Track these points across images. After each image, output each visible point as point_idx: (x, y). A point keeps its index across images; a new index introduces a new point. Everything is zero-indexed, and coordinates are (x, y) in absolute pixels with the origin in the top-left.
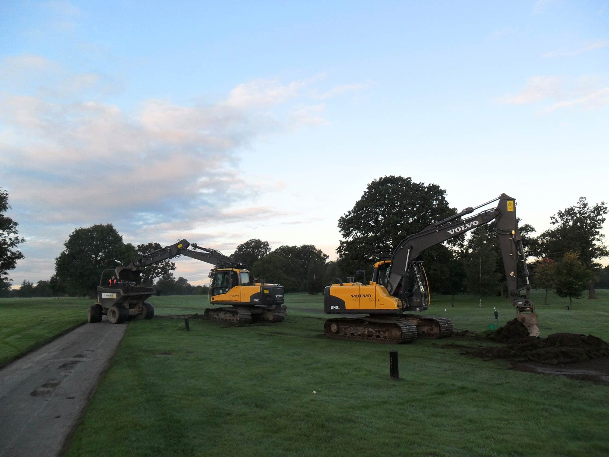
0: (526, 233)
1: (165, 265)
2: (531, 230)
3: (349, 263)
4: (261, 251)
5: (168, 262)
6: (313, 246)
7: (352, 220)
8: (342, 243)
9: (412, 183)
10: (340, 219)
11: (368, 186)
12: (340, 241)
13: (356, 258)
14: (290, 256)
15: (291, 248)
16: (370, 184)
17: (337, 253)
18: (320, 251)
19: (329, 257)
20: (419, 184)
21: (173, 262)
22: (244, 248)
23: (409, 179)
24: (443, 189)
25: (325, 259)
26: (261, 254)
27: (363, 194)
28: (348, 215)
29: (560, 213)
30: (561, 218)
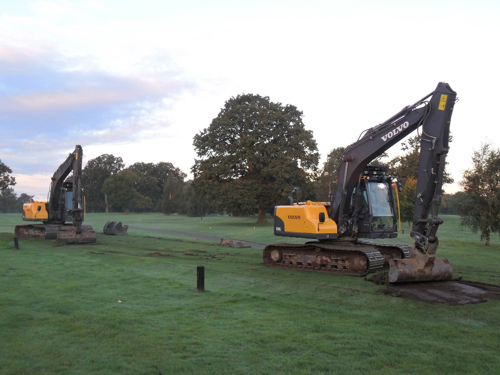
0: (380, 158)
1: (3, 179)
2: (384, 156)
3: (203, 183)
4: (114, 167)
5: (7, 176)
6: (171, 164)
7: (208, 138)
8: (197, 162)
9: (270, 103)
10: (195, 137)
11: (225, 103)
12: (195, 160)
13: (210, 178)
14: (145, 174)
15: (146, 164)
16: (228, 102)
17: (192, 172)
18: (178, 170)
19: (187, 176)
20: (277, 104)
21: (13, 177)
22: (95, 163)
23: (267, 98)
24: (300, 111)
25: (183, 177)
26: (114, 171)
27: (220, 112)
28: (204, 133)
29: (410, 139)
30: (411, 145)
